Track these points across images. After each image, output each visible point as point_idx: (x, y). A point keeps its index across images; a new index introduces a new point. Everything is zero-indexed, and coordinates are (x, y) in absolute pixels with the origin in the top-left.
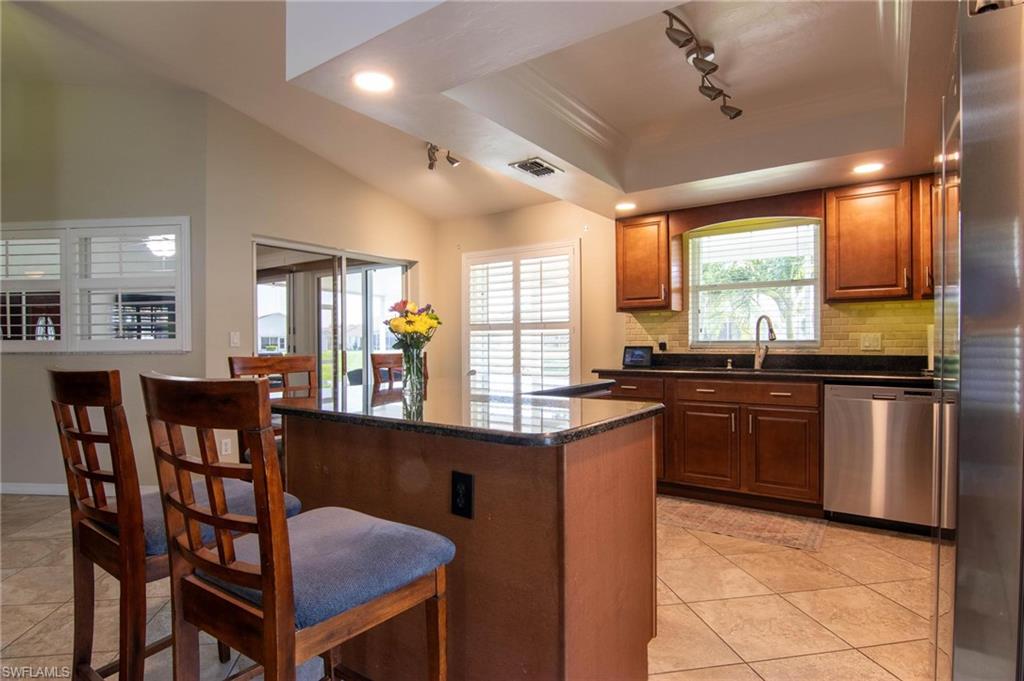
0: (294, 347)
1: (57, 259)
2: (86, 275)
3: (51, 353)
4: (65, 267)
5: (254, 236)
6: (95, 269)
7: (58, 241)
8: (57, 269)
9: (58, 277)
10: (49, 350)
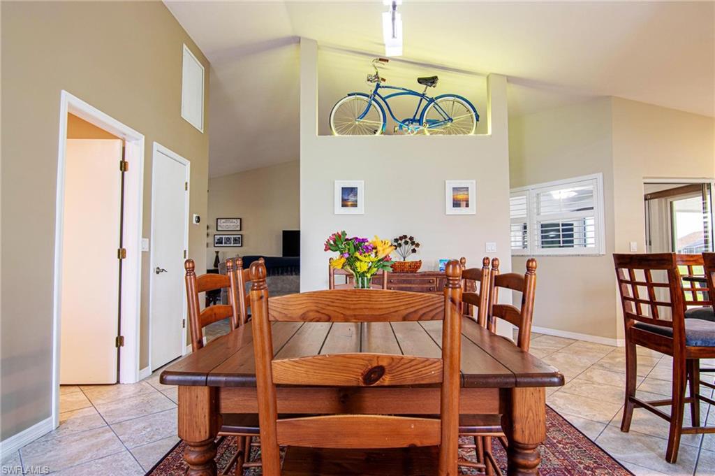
0: (650, 242)
1: (525, 206)
2: (538, 214)
3: (522, 256)
4: (529, 210)
5: (644, 178)
6: (542, 210)
7: (525, 197)
8: (525, 211)
9: (525, 216)
10: (521, 254)
